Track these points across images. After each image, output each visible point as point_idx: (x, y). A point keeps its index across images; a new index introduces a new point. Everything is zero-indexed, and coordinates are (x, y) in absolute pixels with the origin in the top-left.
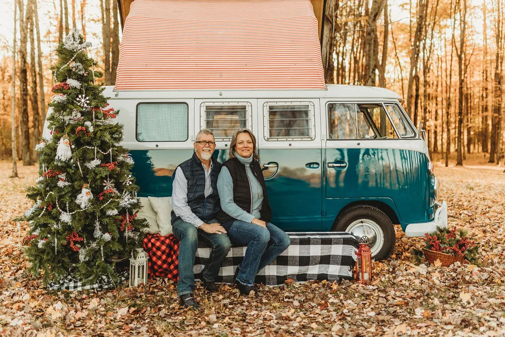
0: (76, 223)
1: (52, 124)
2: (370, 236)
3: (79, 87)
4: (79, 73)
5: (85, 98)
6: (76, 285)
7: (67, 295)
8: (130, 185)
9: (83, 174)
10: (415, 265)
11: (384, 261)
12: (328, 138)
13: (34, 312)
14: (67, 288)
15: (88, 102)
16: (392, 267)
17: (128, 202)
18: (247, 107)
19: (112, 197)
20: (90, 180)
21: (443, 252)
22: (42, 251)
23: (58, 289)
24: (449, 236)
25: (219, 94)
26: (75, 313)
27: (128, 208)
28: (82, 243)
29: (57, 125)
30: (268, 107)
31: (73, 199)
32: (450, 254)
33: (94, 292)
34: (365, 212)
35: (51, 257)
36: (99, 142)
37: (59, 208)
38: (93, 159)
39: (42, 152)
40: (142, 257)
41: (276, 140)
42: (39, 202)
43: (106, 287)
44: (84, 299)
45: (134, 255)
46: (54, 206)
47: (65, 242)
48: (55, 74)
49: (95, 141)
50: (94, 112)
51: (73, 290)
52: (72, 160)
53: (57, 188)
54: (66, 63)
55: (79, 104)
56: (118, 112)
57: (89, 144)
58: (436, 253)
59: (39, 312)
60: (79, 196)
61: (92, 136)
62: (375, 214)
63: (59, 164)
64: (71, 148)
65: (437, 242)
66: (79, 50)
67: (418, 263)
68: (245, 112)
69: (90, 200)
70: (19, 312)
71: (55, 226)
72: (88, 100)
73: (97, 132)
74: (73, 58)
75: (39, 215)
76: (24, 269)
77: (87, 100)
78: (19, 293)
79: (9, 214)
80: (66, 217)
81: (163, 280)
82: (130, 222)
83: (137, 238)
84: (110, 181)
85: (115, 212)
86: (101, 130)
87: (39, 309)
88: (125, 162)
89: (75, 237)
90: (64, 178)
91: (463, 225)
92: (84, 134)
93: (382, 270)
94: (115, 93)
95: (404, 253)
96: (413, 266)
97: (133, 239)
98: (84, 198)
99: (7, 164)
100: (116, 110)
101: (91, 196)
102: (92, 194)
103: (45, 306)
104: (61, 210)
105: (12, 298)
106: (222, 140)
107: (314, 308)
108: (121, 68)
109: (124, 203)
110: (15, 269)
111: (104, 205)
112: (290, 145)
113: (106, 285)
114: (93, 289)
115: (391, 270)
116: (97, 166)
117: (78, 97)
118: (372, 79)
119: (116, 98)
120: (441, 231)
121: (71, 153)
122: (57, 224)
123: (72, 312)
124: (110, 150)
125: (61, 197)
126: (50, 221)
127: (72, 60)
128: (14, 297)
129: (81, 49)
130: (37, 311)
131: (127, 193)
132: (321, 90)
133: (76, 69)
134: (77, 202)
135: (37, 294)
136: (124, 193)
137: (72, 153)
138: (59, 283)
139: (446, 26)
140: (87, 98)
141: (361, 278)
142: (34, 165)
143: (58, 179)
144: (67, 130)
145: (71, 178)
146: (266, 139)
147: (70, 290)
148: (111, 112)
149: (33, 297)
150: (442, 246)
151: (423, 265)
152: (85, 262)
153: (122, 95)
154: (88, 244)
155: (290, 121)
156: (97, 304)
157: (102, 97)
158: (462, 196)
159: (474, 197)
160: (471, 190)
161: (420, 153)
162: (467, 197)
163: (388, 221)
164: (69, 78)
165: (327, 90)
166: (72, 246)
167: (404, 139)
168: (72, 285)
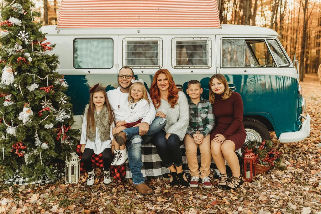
0: (20, 134)
3: (20, 25)
4: (20, 12)
5: (25, 33)
6: (24, 180)
7: (16, 189)
8: (65, 103)
9: (24, 95)
12: (222, 67)
14: (18, 183)
15: (28, 37)
17: (62, 118)
18: (159, 41)
19: (49, 114)
20: (30, 101)
23: (11, 183)
25: (137, 32)
26: (16, 209)
27: (63, 122)
28: (26, 150)
29: (3, 55)
30: (175, 42)
31: (16, 116)
33: (38, 187)
34: (249, 123)
35: (1, 161)
36: (36, 70)
37: (5, 123)
38: (33, 83)
40: (74, 160)
41: (181, 68)
43: (48, 182)
44: (29, 193)
45: (68, 158)
47: (11, 150)
49: (33, 69)
50: (33, 45)
51: (22, 184)
52: (15, 84)
53: (3, 107)
55: (21, 38)
56: (54, 46)
57: (29, 71)
60: (21, 114)
61: (31, 64)
62: (256, 125)
63: (4, 88)
64: (14, 74)
68: (157, 46)
69: (30, 117)
71: (3, 137)
72: (28, 35)
73: (35, 62)
80: (11, 130)
82: (65, 132)
83: (71, 144)
84: (47, 101)
85: (51, 126)
86: (38, 60)
88: (60, 85)
89: (19, 146)
90: (10, 99)
92: (24, 63)
94: (57, 31)
97: (68, 146)
98: (26, 115)
100: (52, 44)
101: (32, 113)
102: (32, 112)
104: (7, 125)
106: (139, 67)
109: (59, 118)
111: (43, 120)
112: (192, 72)
113: (48, 180)
114: (38, 183)
116: (36, 89)
117: (19, 32)
119: (58, 34)
121: (14, 79)
122: (5, 135)
123: (14, 207)
124: (47, 76)
125: (6, 114)
131: (63, 110)
132: (217, 29)
133: (16, 9)
134: (19, 118)
136: (60, 110)
138: (13, 177)
143: (4, 100)
144: (10, 59)
145: (15, 99)
146: (173, 66)
147: (19, 185)
148: (48, 45)
152: (29, 165)
153: (62, 32)
154: (31, 151)
155: (192, 53)
156: (37, 199)
157: (40, 32)
158: (310, 104)
159: (318, 105)
160: (315, 100)
161: (292, 78)
162: (313, 106)
163: (265, 129)
164: (11, 17)
165: (221, 28)
166: (17, 152)
167: (281, 67)
168: (21, 180)
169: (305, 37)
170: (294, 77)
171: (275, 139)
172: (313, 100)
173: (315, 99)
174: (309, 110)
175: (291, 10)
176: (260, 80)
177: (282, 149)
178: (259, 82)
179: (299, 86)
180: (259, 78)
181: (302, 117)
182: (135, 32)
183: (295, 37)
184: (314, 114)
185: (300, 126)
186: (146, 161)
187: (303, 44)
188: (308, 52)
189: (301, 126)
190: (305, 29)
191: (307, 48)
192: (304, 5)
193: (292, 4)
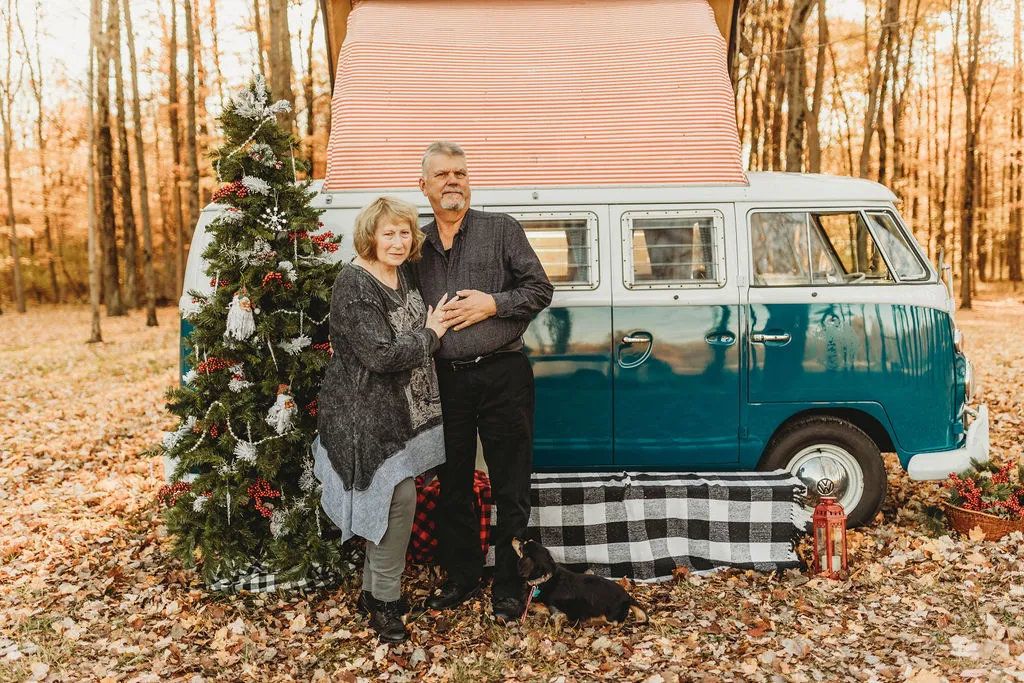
0: (266, 461)
1: (213, 266)
2: (836, 478)
3: (266, 193)
4: (267, 164)
5: (279, 213)
6: (263, 581)
7: (249, 601)
9: (279, 365)
10: (930, 537)
11: (864, 528)
12: (752, 284)
13: (192, 638)
14: (247, 587)
15: (284, 221)
16: (882, 541)
18: (588, 221)
20: (291, 378)
21: (987, 512)
22: (201, 517)
23: (230, 589)
24: (998, 478)
25: (531, 196)
28: (276, 502)
29: (225, 267)
30: (631, 221)
31: (260, 414)
32: (1001, 516)
33: (298, 596)
34: (826, 430)
35: (220, 528)
36: (307, 301)
37: (232, 434)
38: (297, 336)
39: (196, 322)
41: (648, 287)
42: (192, 420)
43: (322, 584)
44: (282, 610)
46: (222, 429)
47: (245, 500)
48: (218, 167)
49: (299, 300)
50: (295, 241)
51: (258, 591)
52: (256, 338)
53: (227, 394)
54: (240, 145)
55: (267, 226)
56: (339, 240)
57: (289, 305)
58: (973, 515)
59: (200, 638)
60: (272, 410)
61: (295, 289)
62: (845, 434)
63: (232, 347)
64: (254, 314)
65: (975, 491)
66: (265, 118)
67: (936, 533)
68: (585, 232)
69: (292, 417)
70: (161, 638)
71: (225, 468)
72: (285, 217)
73: (303, 282)
74: (254, 134)
75: (193, 444)
76: (153, 544)
77: (282, 218)
78: (157, 598)
79: (102, 424)
80: (245, 451)
81: (432, 571)
86: (310, 277)
87: (201, 633)
89: (263, 490)
90: (240, 373)
91: (1007, 445)
92: (278, 286)
93: (861, 547)
94: (326, 197)
95: (899, 509)
96: (925, 539)
98: (281, 413)
99: (75, 313)
100: (336, 236)
101: (295, 409)
102: (296, 405)
103: (211, 626)
104: (236, 437)
105: (143, 607)
107: (742, 633)
108: (337, 145)
110: (137, 545)
112: (676, 298)
113: (320, 580)
114: (297, 588)
115: (880, 547)
116: (305, 349)
117: (263, 211)
118: (797, 140)
119: (329, 206)
120: (980, 468)
121: (254, 325)
122: (229, 464)
125: (236, 411)
126: (216, 458)
127: (250, 138)
128: (147, 606)
129: (268, 116)
130: (197, 637)
132: (737, 186)
133: (261, 157)
134: (269, 421)
135: (191, 601)
137: (257, 324)
138: (229, 575)
139: (936, 27)
140: (283, 214)
141: (825, 567)
142: (127, 315)
143: (230, 376)
144: (246, 278)
145: (254, 372)
146: (627, 285)
147: (252, 591)
148: (327, 240)
149: (185, 608)
150: (986, 500)
151: (946, 538)
152: (284, 539)
153: (339, 200)
154: (290, 504)
157: (309, 210)
158: (991, 379)
159: (1016, 382)
160: (1007, 367)
161: (937, 312)
162: (1002, 383)
163: (870, 446)
164: (247, 175)
165: (749, 185)
166: (258, 506)
167: (907, 282)
168: (255, 580)
169: (972, 170)
170: (943, 308)
171: (895, 477)
172: (1001, 366)
173: (1008, 364)
174: (991, 396)
175: (925, 88)
176: (850, 314)
177: (916, 500)
178: (847, 318)
179: (956, 331)
180: (845, 310)
181: (966, 413)
182: (525, 196)
183: (941, 173)
184: (1003, 405)
185: (961, 436)
186: (567, 524)
187: (968, 192)
188: (982, 217)
189: (965, 436)
190: (970, 149)
191: (980, 205)
192: (966, 76)
193: (927, 69)
